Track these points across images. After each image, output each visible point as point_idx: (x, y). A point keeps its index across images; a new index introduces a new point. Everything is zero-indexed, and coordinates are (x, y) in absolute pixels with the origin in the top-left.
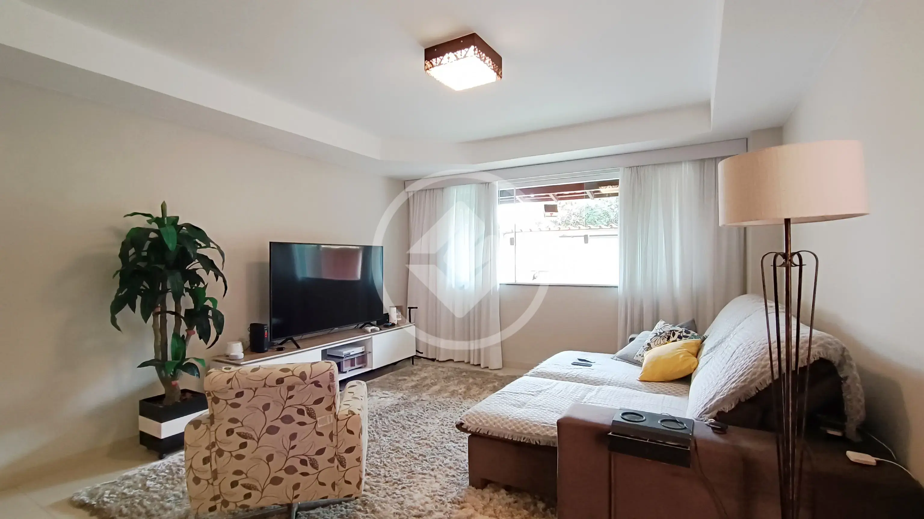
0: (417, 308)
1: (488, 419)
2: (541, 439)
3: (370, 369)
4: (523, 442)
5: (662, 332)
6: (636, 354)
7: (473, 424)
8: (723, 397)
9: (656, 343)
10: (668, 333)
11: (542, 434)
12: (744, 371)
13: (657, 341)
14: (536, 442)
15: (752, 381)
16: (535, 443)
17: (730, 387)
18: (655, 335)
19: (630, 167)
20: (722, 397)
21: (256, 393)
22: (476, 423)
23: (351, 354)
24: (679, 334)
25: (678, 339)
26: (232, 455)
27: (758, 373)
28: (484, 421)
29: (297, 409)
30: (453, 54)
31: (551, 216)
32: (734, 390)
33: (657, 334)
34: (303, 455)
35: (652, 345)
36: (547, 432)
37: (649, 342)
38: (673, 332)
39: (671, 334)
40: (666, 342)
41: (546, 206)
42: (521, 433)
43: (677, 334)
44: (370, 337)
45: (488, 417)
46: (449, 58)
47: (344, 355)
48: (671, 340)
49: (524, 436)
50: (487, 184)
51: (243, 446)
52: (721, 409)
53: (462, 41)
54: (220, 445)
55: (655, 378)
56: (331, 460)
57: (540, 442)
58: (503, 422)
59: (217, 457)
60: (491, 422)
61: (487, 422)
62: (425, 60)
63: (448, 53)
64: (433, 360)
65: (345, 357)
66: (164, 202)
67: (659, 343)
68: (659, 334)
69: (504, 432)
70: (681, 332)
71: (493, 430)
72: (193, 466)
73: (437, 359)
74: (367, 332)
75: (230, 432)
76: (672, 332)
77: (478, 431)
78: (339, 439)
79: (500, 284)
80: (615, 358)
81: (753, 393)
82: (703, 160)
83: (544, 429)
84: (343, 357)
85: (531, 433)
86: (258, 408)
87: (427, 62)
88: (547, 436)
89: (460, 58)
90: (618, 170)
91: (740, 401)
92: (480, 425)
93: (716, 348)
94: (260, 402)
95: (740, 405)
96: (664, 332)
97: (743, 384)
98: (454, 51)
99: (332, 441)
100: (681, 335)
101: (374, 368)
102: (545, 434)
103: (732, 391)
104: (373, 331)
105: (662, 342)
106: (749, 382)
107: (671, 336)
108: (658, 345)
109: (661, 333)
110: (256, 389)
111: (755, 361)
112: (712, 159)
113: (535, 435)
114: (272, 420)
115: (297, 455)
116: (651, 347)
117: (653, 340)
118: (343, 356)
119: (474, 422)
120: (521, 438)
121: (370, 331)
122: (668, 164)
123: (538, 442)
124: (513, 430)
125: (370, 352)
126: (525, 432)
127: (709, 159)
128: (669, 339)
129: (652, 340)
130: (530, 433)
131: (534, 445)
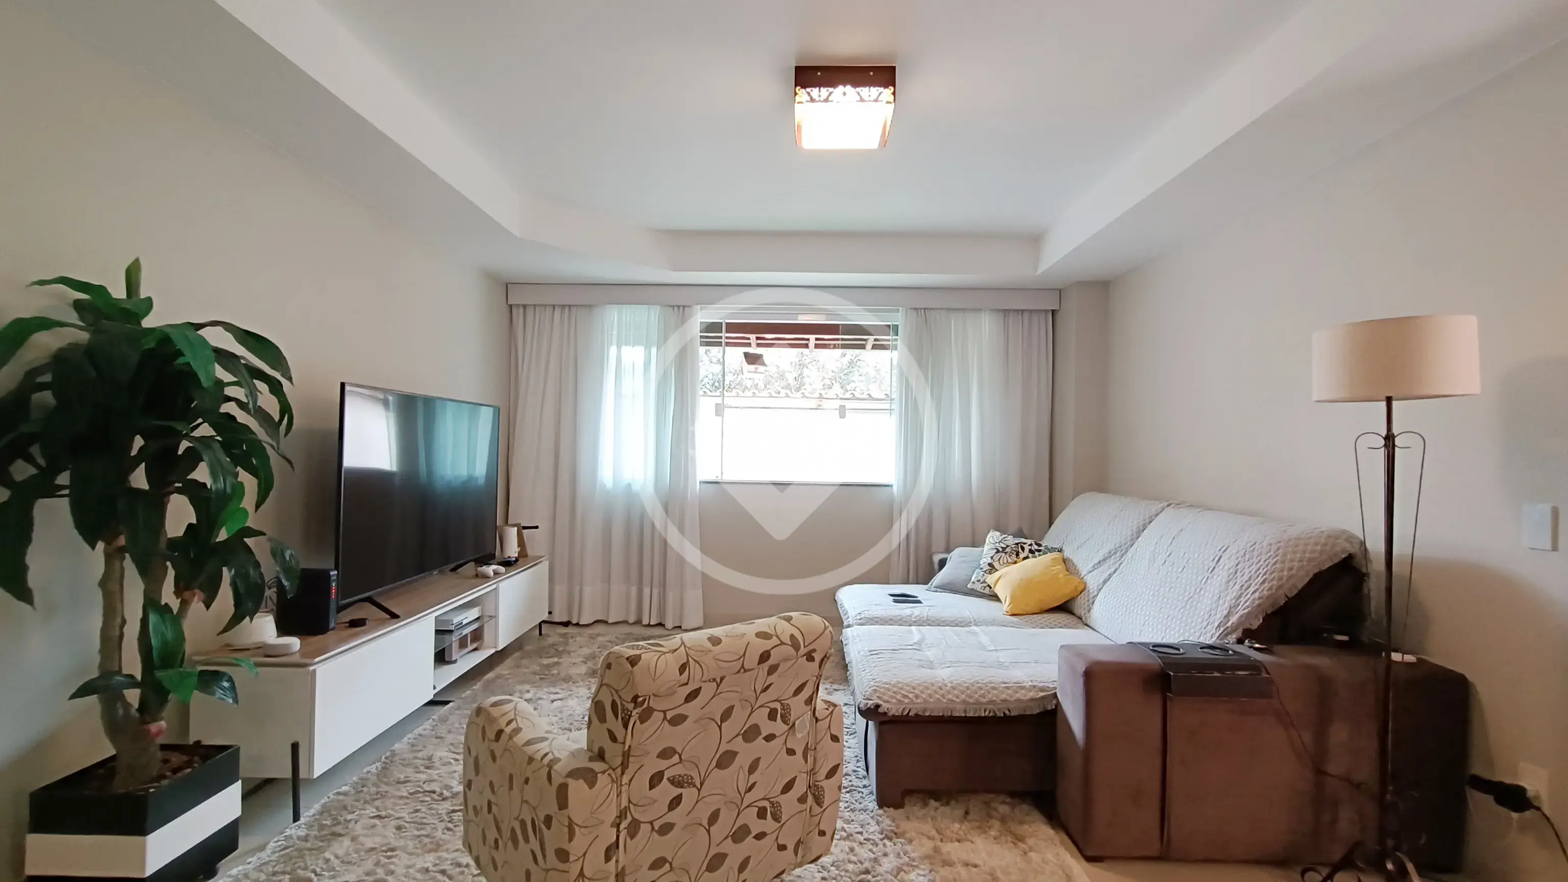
0: (537, 527)
1: (917, 692)
2: (1011, 706)
3: (492, 651)
4: (985, 717)
5: (1004, 546)
6: (971, 579)
7: (893, 703)
8: (1249, 611)
9: (1002, 563)
10: (1015, 547)
11: (1012, 699)
12: (1264, 577)
13: (1002, 558)
14: (1004, 713)
15: (1279, 587)
16: (1003, 715)
17: (1252, 597)
18: (996, 551)
19: (916, 309)
20: (1246, 611)
21: (720, 688)
22: (900, 701)
23: (465, 622)
24: (1030, 547)
25: (1030, 555)
26: (653, 828)
27: (1285, 578)
28: (911, 696)
29: (769, 710)
30: (853, 89)
31: (755, 372)
32: (1260, 601)
33: (998, 550)
34: (763, 799)
35: (996, 565)
36: (1018, 695)
37: (990, 561)
38: (1021, 546)
39: (1018, 548)
40: (1015, 559)
41: (746, 355)
42: (978, 703)
43: (1027, 548)
44: (494, 587)
45: (914, 689)
46: (844, 94)
47: (455, 627)
48: (1022, 556)
49: (983, 707)
50: (681, 308)
51: (675, 802)
52: (1247, 626)
53: (871, 73)
54: (635, 811)
55: (1029, 610)
56: (802, 800)
57: (1009, 711)
58: (942, 692)
59: (628, 839)
60: (924, 696)
61: (917, 697)
62: (796, 86)
63: (845, 85)
64: (566, 624)
65: (457, 629)
66: (137, 261)
67: (1005, 562)
68: (1001, 549)
69: (951, 706)
70: (1031, 545)
71: (931, 706)
72: (586, 873)
73: (574, 622)
74: (486, 577)
75: (655, 780)
76: (1019, 545)
77: (905, 713)
78: (819, 755)
79: (700, 482)
80: (932, 589)
81: (1282, 602)
82: (1006, 312)
83: (1009, 692)
84: (451, 631)
85: (995, 701)
86: (713, 720)
87: (799, 90)
88: (1018, 700)
89: (866, 99)
90: (898, 311)
91: (1266, 614)
92: (906, 704)
93: (1107, 561)
94: (718, 708)
95: (1267, 618)
96: (1008, 546)
97: (1270, 592)
98: (855, 84)
99: (806, 762)
100: (1033, 549)
101: (500, 648)
102: (1015, 698)
103: (1257, 602)
104: (496, 573)
105: (1010, 561)
106: (1276, 589)
107: (1020, 550)
108: (1005, 565)
109: (1004, 549)
110: (722, 679)
111: (1275, 564)
112: (1018, 311)
113: (1000, 702)
114: (728, 741)
115: (753, 803)
116: (995, 569)
117: (996, 557)
118: (453, 629)
119: (894, 701)
120: (980, 710)
121: (492, 574)
122: (964, 310)
123: (1007, 712)
124: (964, 702)
125: (491, 617)
126: (984, 700)
127: (1014, 310)
128: (1017, 555)
129: (994, 558)
130: (992, 702)
131: (1000, 717)
